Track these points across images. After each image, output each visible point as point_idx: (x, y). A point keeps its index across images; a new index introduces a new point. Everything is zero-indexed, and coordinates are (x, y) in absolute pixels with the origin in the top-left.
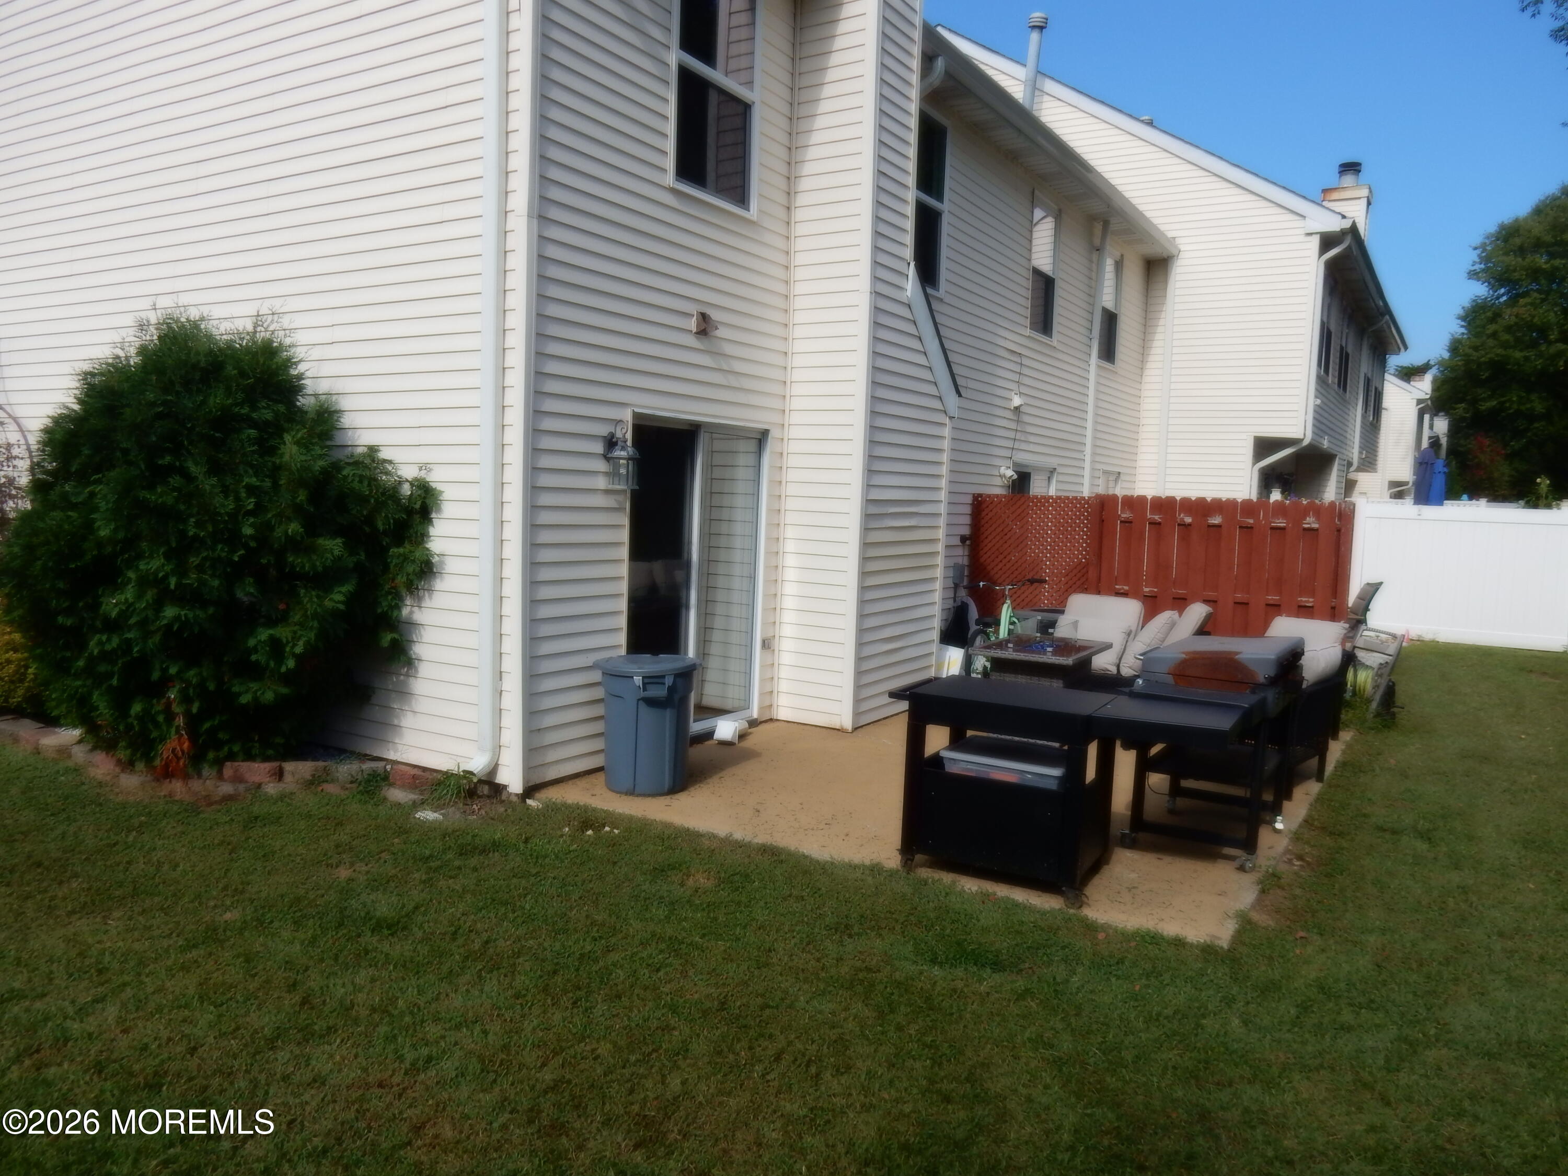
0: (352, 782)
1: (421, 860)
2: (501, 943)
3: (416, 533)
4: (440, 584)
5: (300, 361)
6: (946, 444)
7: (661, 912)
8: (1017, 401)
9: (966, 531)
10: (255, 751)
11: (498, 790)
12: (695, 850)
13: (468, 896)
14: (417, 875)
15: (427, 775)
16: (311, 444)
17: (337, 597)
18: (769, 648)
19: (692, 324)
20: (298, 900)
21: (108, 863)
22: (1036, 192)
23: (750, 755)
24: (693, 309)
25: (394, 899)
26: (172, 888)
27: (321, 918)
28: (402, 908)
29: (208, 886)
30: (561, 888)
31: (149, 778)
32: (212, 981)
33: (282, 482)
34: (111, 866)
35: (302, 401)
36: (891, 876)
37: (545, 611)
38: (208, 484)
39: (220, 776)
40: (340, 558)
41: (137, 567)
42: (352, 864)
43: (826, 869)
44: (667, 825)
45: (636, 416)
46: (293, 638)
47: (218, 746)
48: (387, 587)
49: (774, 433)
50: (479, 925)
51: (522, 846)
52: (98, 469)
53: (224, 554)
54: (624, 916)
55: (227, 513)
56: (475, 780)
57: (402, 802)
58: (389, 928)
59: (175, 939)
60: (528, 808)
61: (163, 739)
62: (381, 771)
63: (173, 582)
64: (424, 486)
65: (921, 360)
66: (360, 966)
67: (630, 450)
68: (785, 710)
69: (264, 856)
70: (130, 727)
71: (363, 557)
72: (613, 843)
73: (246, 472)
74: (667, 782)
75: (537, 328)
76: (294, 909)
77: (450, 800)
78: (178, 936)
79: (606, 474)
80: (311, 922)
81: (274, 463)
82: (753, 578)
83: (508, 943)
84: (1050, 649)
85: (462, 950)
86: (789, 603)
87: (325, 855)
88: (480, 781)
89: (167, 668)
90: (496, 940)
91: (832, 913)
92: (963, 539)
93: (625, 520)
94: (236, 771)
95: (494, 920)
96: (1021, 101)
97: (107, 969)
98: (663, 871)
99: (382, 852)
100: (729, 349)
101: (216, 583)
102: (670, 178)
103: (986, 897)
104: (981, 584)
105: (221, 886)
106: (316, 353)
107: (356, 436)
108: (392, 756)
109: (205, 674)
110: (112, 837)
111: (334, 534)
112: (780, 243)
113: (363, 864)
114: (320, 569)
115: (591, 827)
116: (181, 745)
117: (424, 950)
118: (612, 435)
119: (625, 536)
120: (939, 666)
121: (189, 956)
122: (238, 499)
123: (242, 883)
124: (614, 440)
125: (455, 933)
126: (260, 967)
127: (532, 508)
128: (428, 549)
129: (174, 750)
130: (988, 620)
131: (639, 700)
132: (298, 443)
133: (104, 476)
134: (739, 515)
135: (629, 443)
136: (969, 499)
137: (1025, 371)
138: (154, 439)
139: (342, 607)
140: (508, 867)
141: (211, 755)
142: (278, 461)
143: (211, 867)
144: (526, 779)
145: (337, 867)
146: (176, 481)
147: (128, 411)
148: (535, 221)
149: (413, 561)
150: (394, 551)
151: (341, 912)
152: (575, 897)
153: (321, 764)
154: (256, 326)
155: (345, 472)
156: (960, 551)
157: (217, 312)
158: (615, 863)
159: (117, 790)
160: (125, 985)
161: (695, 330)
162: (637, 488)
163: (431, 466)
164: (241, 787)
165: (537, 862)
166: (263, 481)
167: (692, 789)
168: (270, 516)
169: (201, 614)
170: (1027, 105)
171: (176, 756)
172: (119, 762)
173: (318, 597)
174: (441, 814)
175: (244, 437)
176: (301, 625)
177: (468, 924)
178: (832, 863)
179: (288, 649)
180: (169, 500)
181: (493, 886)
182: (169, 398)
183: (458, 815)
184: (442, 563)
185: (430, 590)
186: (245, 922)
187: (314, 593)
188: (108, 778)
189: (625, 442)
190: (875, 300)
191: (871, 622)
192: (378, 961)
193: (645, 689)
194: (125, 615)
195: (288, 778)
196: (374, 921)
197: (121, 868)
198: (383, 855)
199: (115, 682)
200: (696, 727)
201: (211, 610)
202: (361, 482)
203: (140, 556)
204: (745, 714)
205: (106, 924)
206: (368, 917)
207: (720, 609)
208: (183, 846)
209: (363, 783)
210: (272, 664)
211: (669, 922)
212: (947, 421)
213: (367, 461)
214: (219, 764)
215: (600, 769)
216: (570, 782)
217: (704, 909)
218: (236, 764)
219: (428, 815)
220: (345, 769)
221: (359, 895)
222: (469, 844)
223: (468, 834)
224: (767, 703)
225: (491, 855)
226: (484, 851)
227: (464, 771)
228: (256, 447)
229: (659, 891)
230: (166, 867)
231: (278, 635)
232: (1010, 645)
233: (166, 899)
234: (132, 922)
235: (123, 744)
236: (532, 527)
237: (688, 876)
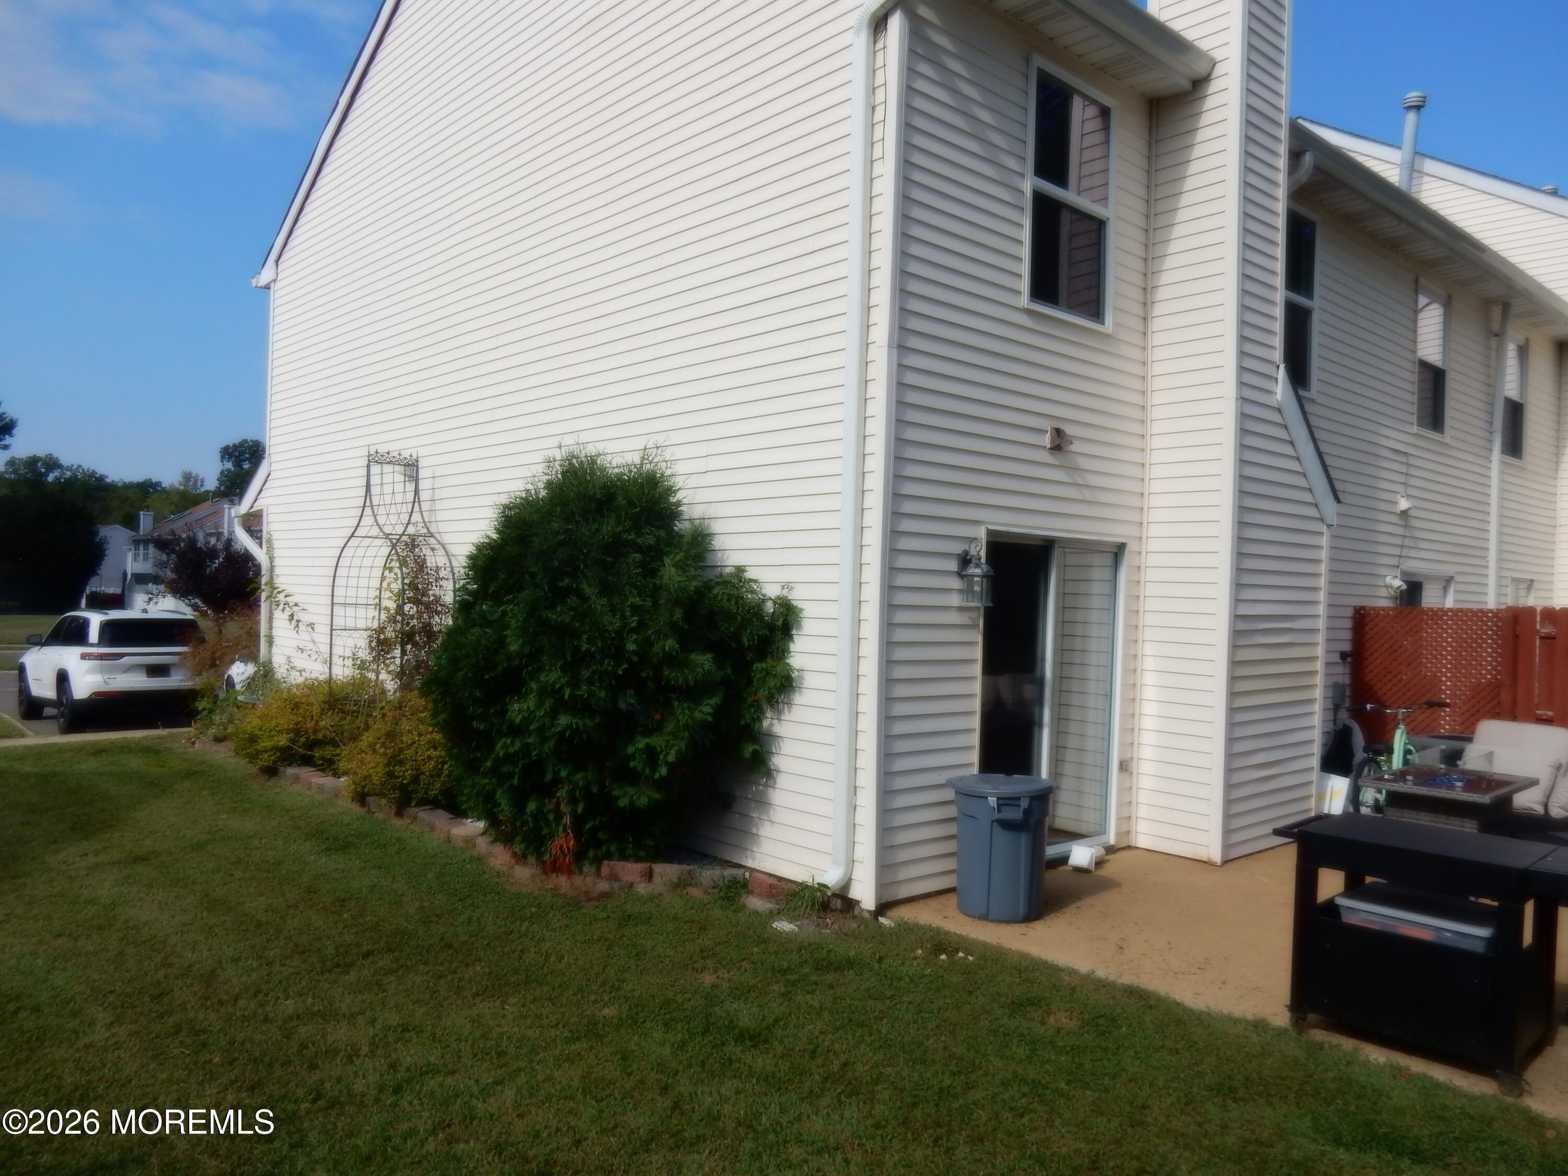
0: (714, 888)
1: (779, 972)
2: (859, 1067)
3: (778, 649)
4: (799, 698)
5: (680, 489)
6: (1324, 554)
7: (1022, 1052)
8: (1404, 504)
9: (1347, 647)
10: (629, 852)
11: (850, 905)
12: (1054, 985)
13: (826, 1015)
14: (776, 987)
15: (783, 884)
16: (687, 565)
17: (706, 710)
18: (1127, 770)
19: (1047, 440)
20: (667, 1002)
21: (505, 950)
22: (1421, 280)
23: (1108, 885)
24: (1047, 425)
25: (755, 1010)
26: (558, 979)
27: (688, 1023)
28: (763, 1019)
29: (588, 980)
30: (917, 1014)
31: (539, 871)
32: (593, 1076)
33: (662, 602)
34: (508, 953)
35: (679, 526)
36: (1278, 1035)
37: (899, 728)
38: (599, 604)
39: (598, 874)
40: (709, 672)
41: (539, 679)
42: (715, 971)
43: (1202, 1019)
44: (1024, 956)
45: (990, 533)
46: (666, 747)
47: (598, 844)
48: (750, 700)
49: (1132, 546)
50: (837, 1046)
51: (876, 966)
52: (510, 592)
53: (610, 668)
54: (982, 1051)
55: (614, 630)
56: (829, 894)
57: (760, 910)
58: (751, 1039)
59: (562, 1029)
60: (881, 926)
61: (552, 836)
62: (740, 878)
63: (567, 692)
64: (786, 604)
65: (1294, 466)
66: (725, 1076)
67: (985, 567)
68: (1144, 837)
69: (636, 955)
70: (525, 823)
71: (729, 672)
72: (968, 971)
73: (631, 592)
74: (1022, 910)
75: (895, 451)
76: (663, 1011)
77: (805, 913)
78: (564, 1027)
79: (960, 591)
80: (679, 1027)
81: (655, 584)
82: (1109, 696)
83: (866, 1068)
84: (1459, 784)
85: (821, 1071)
86: (1148, 723)
87: (691, 958)
88: (835, 895)
89: (559, 771)
90: (854, 1063)
91: (1213, 1072)
92: (1344, 656)
93: (979, 639)
94: (612, 869)
95: (852, 1042)
96: (1397, 184)
97: (505, 1053)
98: (1021, 1005)
99: (743, 960)
100: (1084, 463)
101: (603, 694)
102: (1024, 300)
103: (1397, 1072)
104: (1369, 706)
105: (600, 981)
106: (692, 482)
107: (725, 557)
108: (750, 863)
109: (590, 778)
110: (509, 925)
111: (705, 650)
112: (1136, 354)
113: (725, 972)
114: (692, 682)
115: (944, 951)
116: (567, 843)
117: (785, 1066)
118: (966, 553)
119: (978, 653)
120: (1321, 797)
121: (573, 1048)
122: (623, 617)
123: (618, 980)
124: (968, 557)
125: (814, 1052)
126: (635, 1066)
127: (888, 625)
128: (788, 664)
129: (561, 847)
130: (1378, 747)
131: (993, 821)
132: (675, 565)
133: (515, 597)
134: (1094, 631)
135: (983, 560)
136: (1350, 613)
137: (1413, 471)
138: (557, 564)
139: (710, 718)
140: (863, 987)
141: (591, 854)
142: (658, 582)
143: (591, 962)
144: (878, 896)
145: (702, 971)
146: (573, 601)
147: (536, 539)
148: (895, 351)
149: (775, 676)
150: (757, 666)
151: (707, 1018)
152: (931, 1025)
153: (686, 868)
154: (643, 458)
155: (715, 592)
156: (1340, 669)
157: (611, 447)
158: (971, 993)
159: (512, 880)
160: (519, 1070)
161: (1049, 446)
162: (991, 605)
163: (793, 585)
164: (616, 885)
165: (891, 984)
166: (644, 600)
167: (1047, 918)
168: (650, 632)
169: (589, 722)
170: (1404, 187)
171: (562, 852)
172: (514, 854)
173: (689, 708)
174: (797, 926)
175: (629, 560)
176: (674, 734)
177: (827, 1043)
178: (1209, 1014)
179: (661, 757)
180: (567, 619)
181: (850, 1006)
182: (570, 527)
183: (812, 928)
184: (801, 678)
185: (789, 704)
186: (621, 1019)
187: (685, 705)
188: (505, 868)
189: (980, 559)
190: (1242, 406)
191: (1240, 747)
192: (742, 1073)
193: (999, 811)
194: (526, 721)
195: (657, 879)
196: (737, 1031)
197: (516, 955)
198: (744, 963)
199: (515, 782)
200: (1052, 851)
201: (597, 720)
202: (729, 600)
203: (541, 669)
204: (1101, 839)
205: (503, 1008)
206: (731, 1026)
207: (1073, 728)
208: (567, 939)
209: (724, 889)
210: (647, 771)
211: (1030, 1063)
212: (1324, 529)
213: (735, 581)
214: (598, 861)
215: (952, 890)
216: (921, 902)
217: (1067, 1053)
218: (612, 863)
219: (784, 926)
220: (708, 874)
221: (722, 1003)
222: (825, 959)
223: (823, 948)
224: (1125, 829)
225: (846, 972)
226: (839, 968)
227: (819, 884)
228: (640, 570)
229: (1018, 1027)
230: (553, 958)
231: (653, 744)
232: (1409, 778)
233: (553, 989)
234: (526, 1009)
235: (518, 838)
236: (888, 644)
237: (1049, 1014)
